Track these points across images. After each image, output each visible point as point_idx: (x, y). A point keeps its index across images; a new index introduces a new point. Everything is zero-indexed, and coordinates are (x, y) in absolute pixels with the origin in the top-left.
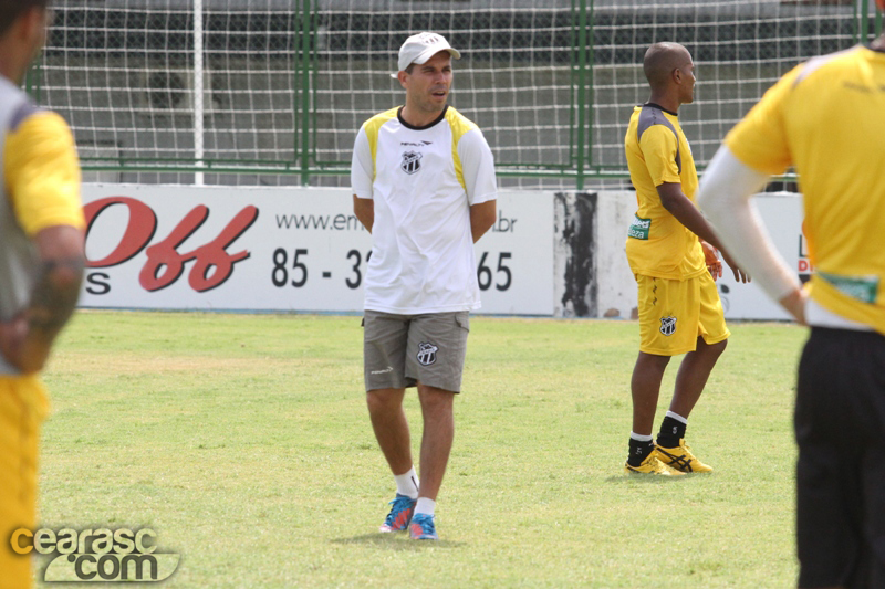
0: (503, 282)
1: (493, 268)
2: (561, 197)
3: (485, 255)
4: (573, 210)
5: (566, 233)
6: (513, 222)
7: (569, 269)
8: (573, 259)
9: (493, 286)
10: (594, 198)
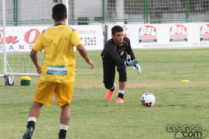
0: (95, 44)
1: (93, 41)
2: (102, 26)
3: (92, 38)
4: (104, 29)
5: (104, 33)
6: (96, 31)
7: (104, 40)
8: (105, 38)
9: (93, 44)
10: (107, 26)
